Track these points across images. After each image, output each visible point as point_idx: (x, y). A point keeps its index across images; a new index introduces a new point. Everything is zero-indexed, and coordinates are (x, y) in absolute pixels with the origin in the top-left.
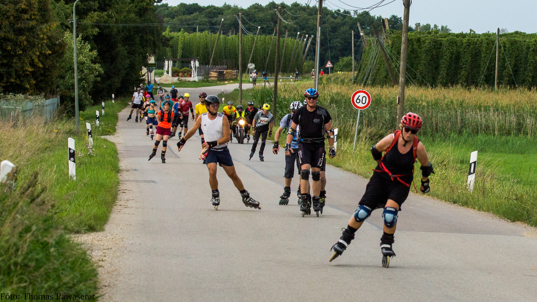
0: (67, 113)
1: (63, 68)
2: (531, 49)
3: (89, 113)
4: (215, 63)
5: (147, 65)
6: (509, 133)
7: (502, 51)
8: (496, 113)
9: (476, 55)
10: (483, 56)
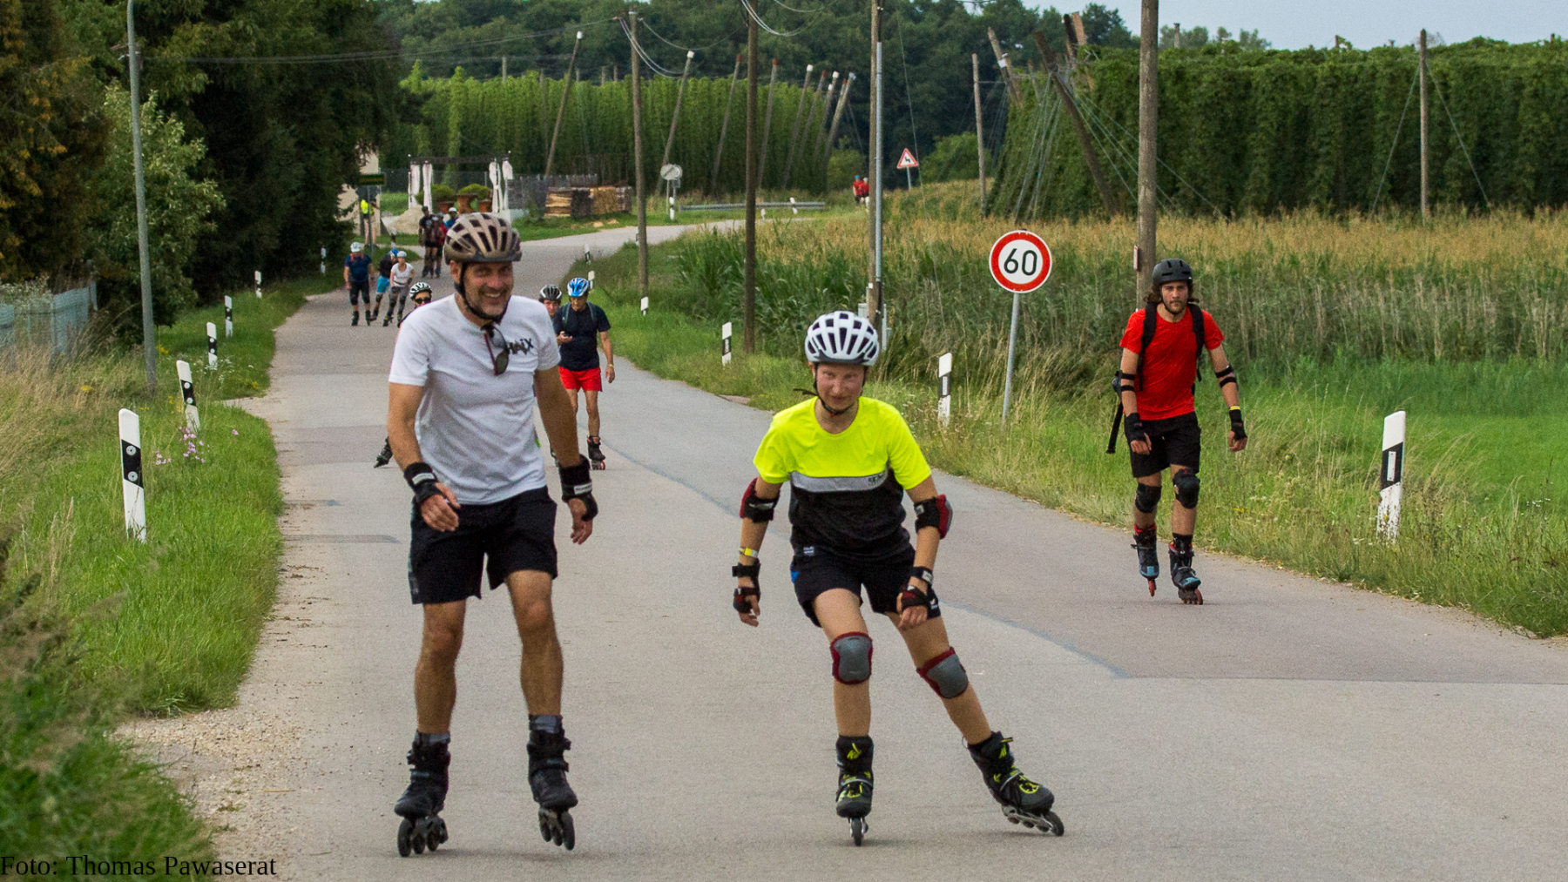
0: (121, 332)
1: (103, 196)
2: (1528, 90)
3: (186, 330)
4: (561, 170)
5: (357, 181)
6: (1476, 353)
7: (1438, 98)
8: (1434, 289)
9: (1358, 117)
10: (1379, 115)
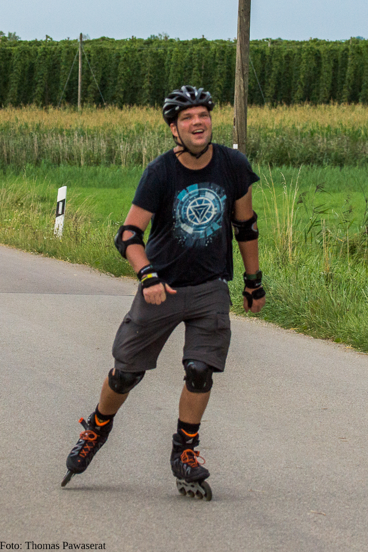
2: (122, 58)
7: (86, 61)
8: (82, 137)
10: (62, 68)
